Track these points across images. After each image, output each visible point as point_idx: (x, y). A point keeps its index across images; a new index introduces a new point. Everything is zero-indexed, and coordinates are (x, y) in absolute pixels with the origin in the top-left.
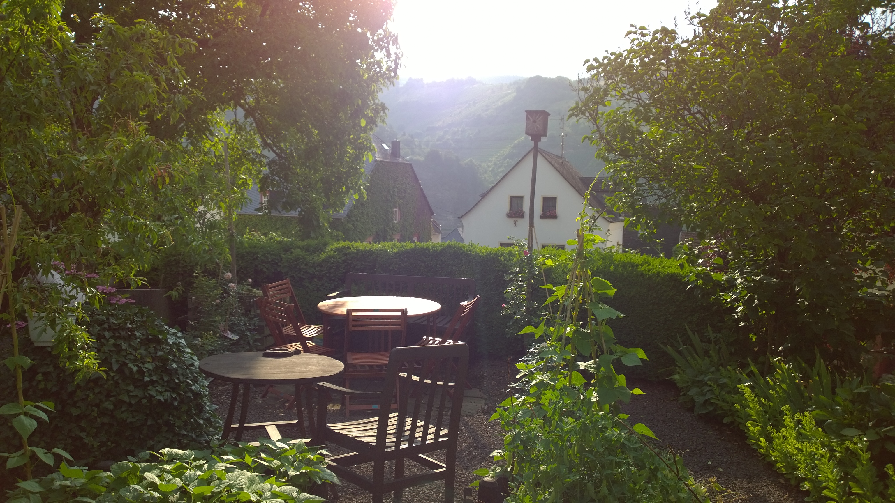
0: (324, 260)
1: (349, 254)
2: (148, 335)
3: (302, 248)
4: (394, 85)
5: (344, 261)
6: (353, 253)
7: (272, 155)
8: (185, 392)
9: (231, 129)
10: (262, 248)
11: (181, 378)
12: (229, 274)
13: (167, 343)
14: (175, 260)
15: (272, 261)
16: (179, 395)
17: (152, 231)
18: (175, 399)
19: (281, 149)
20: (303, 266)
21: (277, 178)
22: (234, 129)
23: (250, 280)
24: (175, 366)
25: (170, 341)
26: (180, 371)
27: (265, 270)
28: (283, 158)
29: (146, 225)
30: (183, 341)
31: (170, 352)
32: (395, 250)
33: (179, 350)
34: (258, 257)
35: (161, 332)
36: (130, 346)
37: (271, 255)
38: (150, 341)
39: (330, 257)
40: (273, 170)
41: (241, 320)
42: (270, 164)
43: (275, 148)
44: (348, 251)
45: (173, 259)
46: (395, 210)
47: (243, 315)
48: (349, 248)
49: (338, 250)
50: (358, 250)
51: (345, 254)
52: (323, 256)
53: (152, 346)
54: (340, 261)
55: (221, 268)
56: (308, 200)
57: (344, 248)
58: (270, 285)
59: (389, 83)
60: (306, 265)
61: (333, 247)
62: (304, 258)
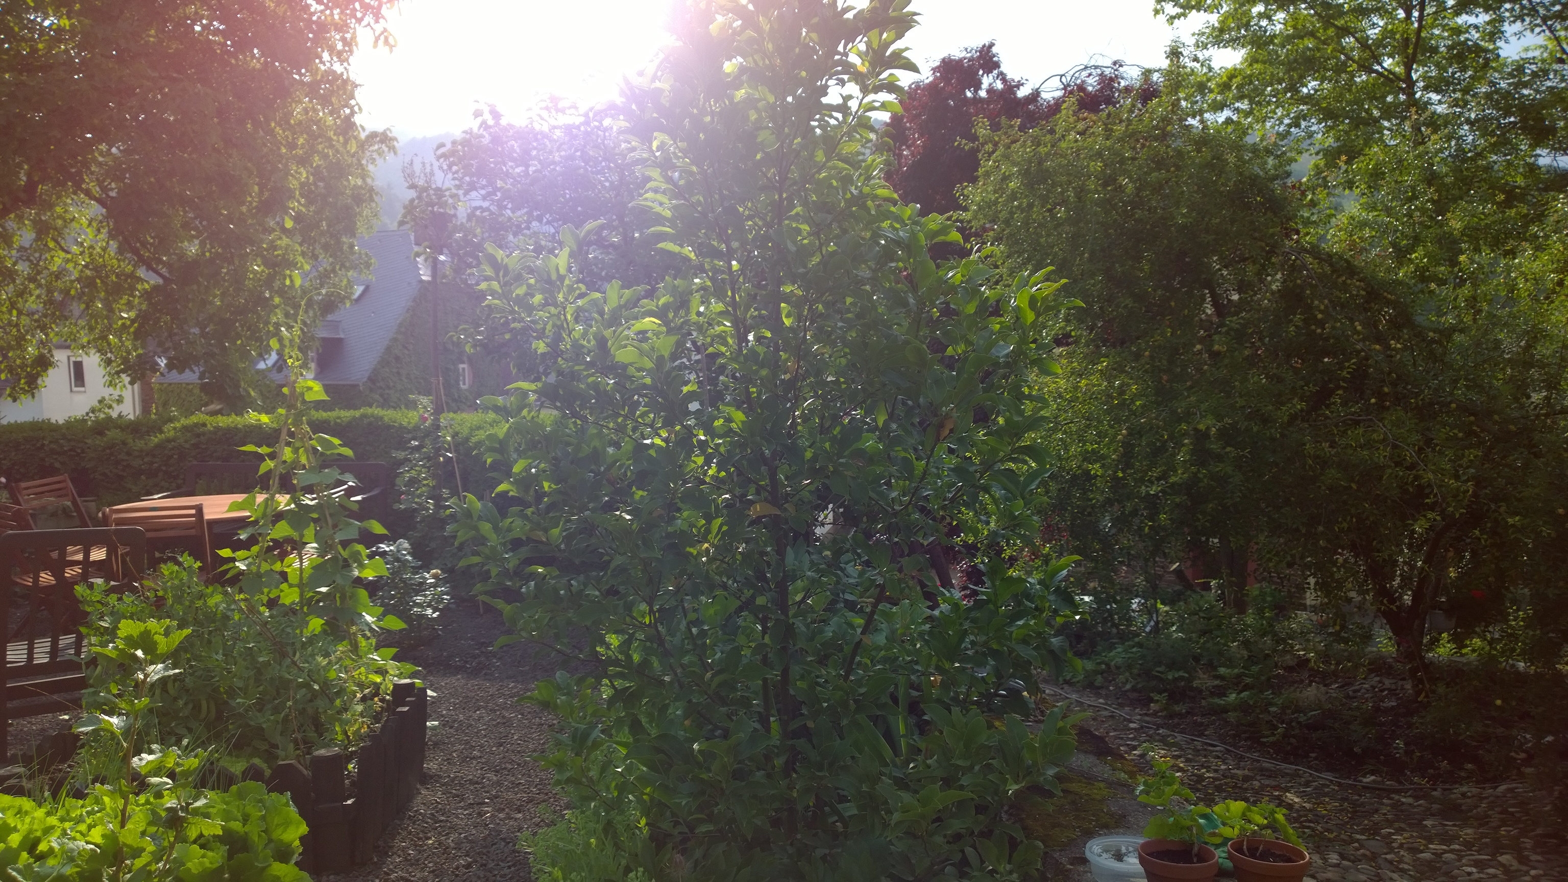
0: (158, 446)
1: (204, 434)
3: (125, 428)
4: (395, 153)
5: (194, 446)
6: (210, 432)
9: (99, 230)
15: (70, 450)
20: (123, 456)
22: (104, 231)
27: (57, 465)
28: (173, 281)
34: (43, 445)
39: (168, 440)
46: (461, 366)
48: (204, 425)
49: (185, 428)
51: (198, 435)
52: (155, 440)
54: (187, 446)
57: (196, 425)
58: (23, 485)
59: (386, 149)
60: (129, 454)
61: (178, 425)
62: (124, 443)
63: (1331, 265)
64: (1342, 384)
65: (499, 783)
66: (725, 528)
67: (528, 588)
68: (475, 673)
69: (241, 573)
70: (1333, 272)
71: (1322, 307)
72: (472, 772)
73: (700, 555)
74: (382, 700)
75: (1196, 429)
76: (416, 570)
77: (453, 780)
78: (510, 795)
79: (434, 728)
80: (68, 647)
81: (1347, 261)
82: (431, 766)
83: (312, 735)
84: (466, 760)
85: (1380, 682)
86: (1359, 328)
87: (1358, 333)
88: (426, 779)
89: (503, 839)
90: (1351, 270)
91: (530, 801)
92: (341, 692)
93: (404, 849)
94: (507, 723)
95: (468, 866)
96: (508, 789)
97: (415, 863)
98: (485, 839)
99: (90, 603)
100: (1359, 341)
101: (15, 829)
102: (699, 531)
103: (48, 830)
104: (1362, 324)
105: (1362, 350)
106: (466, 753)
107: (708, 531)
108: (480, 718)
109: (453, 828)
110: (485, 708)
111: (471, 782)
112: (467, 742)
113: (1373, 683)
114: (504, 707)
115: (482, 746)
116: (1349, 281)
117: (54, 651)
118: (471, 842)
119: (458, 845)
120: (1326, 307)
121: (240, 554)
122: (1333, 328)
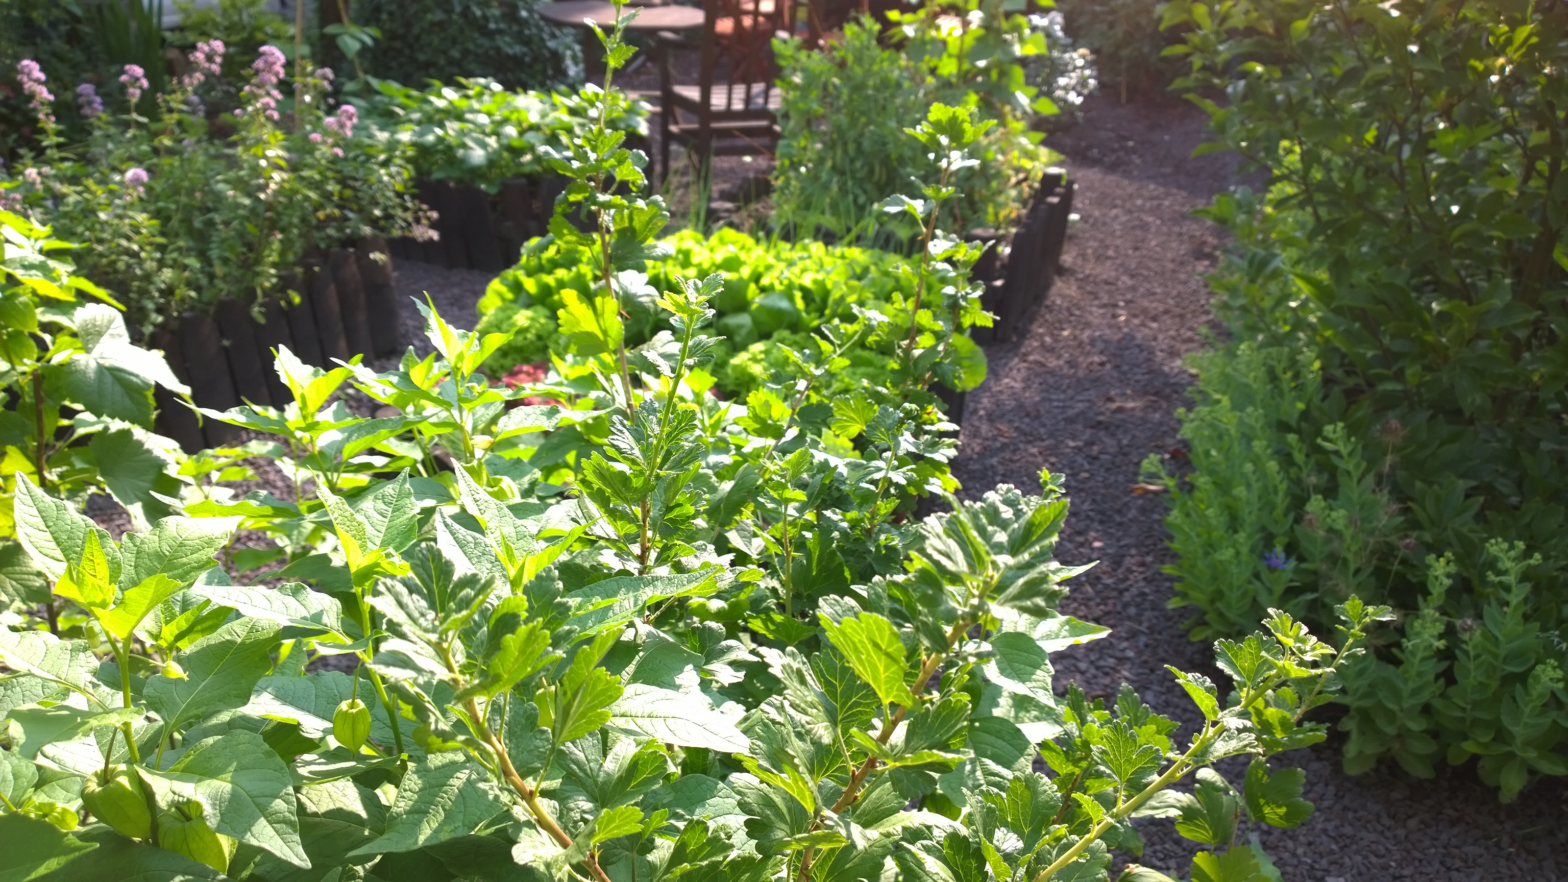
8: (540, 48)
11: (534, 30)
16: (532, 50)
18: (527, 54)
24: (524, 13)
26: (531, 21)
65: (1133, 289)
66: (1534, 40)
67: (1235, 88)
68: (1112, 168)
69: (906, 38)
72: (1106, 271)
73: (1489, 72)
74: (1030, 187)
76: (1065, 49)
77: (1088, 276)
78: (1146, 303)
79: (1074, 222)
80: (758, 95)
82: (1067, 258)
83: (968, 212)
84: (1100, 258)
88: (1061, 271)
89: (1138, 346)
91: (1166, 312)
92: (998, 174)
93: (1041, 335)
94: (1145, 227)
95: (1102, 364)
96: (1143, 296)
97: (1051, 350)
98: (1119, 341)
99: (783, 57)
101: (744, 263)
102: (1497, 41)
103: (769, 268)
106: (1100, 251)
107: (1509, 42)
108: (1116, 217)
109: (1088, 325)
110: (1123, 207)
111: (1107, 283)
112: (1102, 241)
114: (1141, 209)
115: (1117, 247)
117: (748, 100)
118: (1105, 341)
119: (1093, 342)
121: (908, 17)
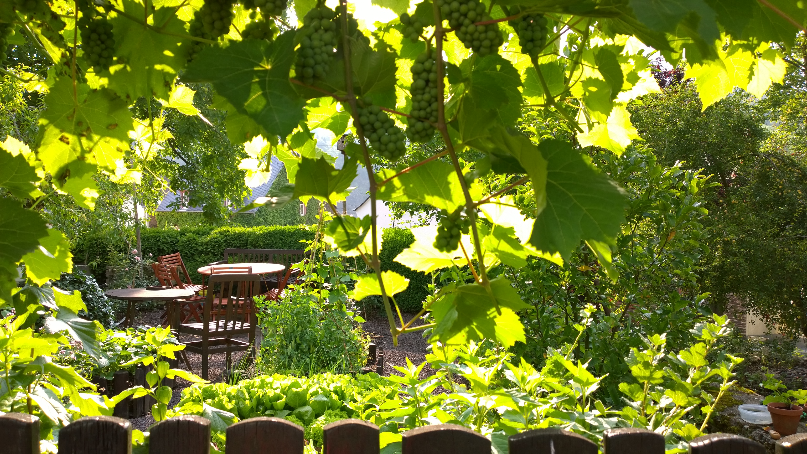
0: (209, 241)
1: (229, 236)
2: (74, 279)
3: (194, 232)
5: (225, 241)
6: (232, 235)
7: (181, 163)
8: (98, 312)
10: (163, 233)
11: (95, 304)
12: (136, 250)
13: (86, 284)
14: (96, 243)
15: (171, 242)
16: (94, 313)
17: (74, 214)
18: (91, 315)
19: (189, 156)
20: (194, 245)
21: (185, 180)
23: (151, 254)
24: (90, 296)
25: (88, 283)
26: (94, 300)
27: (165, 249)
28: (190, 164)
29: (71, 212)
30: (96, 284)
31: (87, 289)
32: (261, 232)
33: (94, 288)
34: (160, 239)
35: (82, 277)
36: (63, 284)
37: (170, 238)
38: (75, 282)
39: (214, 238)
40: (183, 174)
41: (144, 283)
42: (180, 168)
43: (183, 156)
44: (228, 233)
45: (95, 242)
46: (301, 205)
47: (146, 279)
48: (228, 231)
49: (220, 233)
50: (235, 233)
51: (226, 236)
52: (209, 238)
53: (76, 285)
54: (222, 241)
55: (130, 246)
56: (210, 198)
57: (225, 231)
60: (196, 244)
61: (217, 231)
62: (195, 239)
63: (784, 162)
64: (794, 220)
70: (785, 165)
71: (781, 182)
75: (723, 240)
81: (791, 160)
85: (802, 370)
86: (800, 193)
87: (800, 195)
90: (793, 164)
100: (800, 199)
104: (802, 191)
105: (802, 203)
113: (798, 371)
116: (793, 170)
120: (783, 182)
122: (787, 192)
